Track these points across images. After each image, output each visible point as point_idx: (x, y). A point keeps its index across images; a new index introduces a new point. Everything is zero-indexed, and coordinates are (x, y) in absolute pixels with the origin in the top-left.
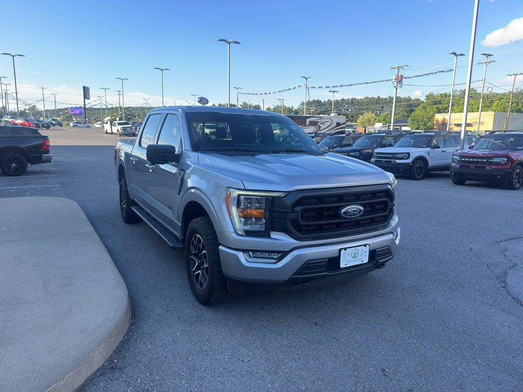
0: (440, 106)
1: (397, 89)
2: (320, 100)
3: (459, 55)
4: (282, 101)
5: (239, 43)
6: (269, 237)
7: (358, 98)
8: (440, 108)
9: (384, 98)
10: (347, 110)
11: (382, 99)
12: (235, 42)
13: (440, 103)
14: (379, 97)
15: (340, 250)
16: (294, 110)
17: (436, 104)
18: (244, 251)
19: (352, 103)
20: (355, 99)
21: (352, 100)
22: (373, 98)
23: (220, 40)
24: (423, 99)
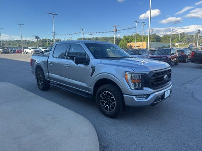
6: (143, 89)
8: (128, 41)
9: (108, 37)
15: (164, 92)
18: (135, 95)
19: (97, 39)
24: (122, 38)
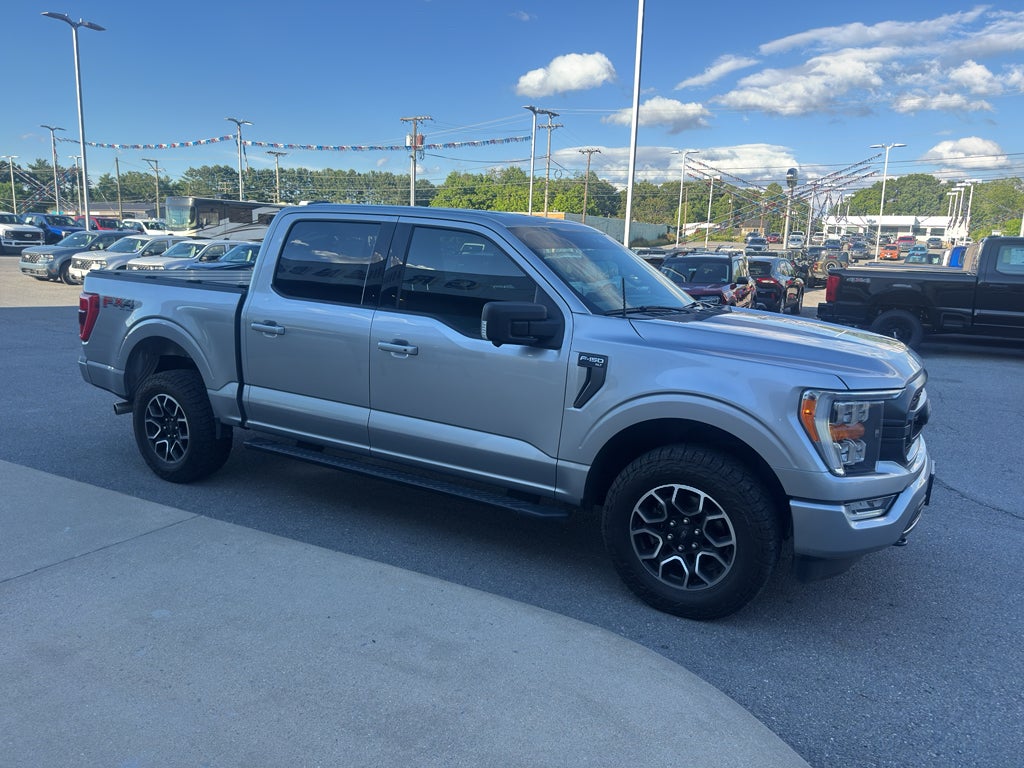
0: (474, 198)
1: (415, 161)
2: (230, 166)
3: (539, 112)
4: (154, 164)
5: (99, 29)
6: (872, 470)
7: (310, 169)
8: (474, 201)
9: (362, 173)
10: (292, 193)
11: (359, 175)
12: (91, 26)
13: (472, 191)
14: (352, 172)
16: (171, 184)
17: (466, 193)
19: (301, 179)
20: (305, 170)
21: (299, 173)
22: (341, 173)
23: (50, 15)
